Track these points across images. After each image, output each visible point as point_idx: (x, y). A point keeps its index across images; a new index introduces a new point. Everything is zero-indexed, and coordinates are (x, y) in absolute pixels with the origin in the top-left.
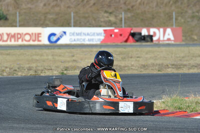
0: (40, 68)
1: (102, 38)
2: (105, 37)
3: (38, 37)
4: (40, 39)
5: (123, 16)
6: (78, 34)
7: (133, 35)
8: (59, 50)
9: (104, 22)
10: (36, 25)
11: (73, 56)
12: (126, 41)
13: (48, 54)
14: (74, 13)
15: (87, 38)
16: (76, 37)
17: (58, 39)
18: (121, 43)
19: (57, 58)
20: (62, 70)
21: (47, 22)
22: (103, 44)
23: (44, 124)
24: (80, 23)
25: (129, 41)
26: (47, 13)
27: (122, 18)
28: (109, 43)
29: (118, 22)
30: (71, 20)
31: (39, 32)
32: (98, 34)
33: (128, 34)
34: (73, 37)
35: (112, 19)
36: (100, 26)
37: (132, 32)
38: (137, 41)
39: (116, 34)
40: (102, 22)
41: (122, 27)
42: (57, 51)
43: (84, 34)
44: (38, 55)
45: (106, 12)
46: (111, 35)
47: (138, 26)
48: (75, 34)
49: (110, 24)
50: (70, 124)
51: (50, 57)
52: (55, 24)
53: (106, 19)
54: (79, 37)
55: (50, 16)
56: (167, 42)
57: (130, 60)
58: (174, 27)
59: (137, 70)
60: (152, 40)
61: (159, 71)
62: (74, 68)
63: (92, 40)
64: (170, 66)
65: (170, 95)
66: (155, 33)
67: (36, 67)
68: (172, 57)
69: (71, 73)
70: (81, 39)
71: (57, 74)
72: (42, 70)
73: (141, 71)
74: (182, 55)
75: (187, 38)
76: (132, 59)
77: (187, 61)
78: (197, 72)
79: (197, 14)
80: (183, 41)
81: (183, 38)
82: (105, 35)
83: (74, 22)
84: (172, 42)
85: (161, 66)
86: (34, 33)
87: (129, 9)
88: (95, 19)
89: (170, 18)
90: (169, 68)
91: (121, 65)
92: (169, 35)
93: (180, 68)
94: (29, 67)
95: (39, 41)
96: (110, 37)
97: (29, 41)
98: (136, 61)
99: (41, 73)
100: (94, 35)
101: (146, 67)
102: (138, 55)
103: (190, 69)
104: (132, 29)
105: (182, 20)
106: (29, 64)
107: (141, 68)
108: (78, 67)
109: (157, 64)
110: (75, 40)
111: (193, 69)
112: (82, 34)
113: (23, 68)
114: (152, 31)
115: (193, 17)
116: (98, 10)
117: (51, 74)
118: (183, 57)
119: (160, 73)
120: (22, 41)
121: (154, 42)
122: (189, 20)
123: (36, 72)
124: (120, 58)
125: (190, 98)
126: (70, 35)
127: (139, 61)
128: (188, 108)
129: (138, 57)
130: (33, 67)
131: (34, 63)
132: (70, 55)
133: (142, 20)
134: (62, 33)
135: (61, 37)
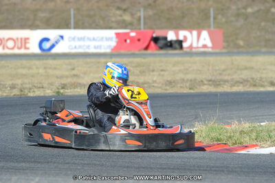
0: (27, 86)
1: (113, 44)
2: (118, 43)
3: (25, 43)
4: (28, 45)
5: (142, 14)
6: (80, 39)
7: (156, 40)
8: (54, 61)
9: (116, 22)
10: (22, 27)
11: (73, 69)
12: (147, 48)
13: (38, 67)
14: (74, 10)
15: (93, 44)
16: (78, 43)
17: (53, 46)
18: (140, 50)
19: (50, 71)
20: (58, 89)
21: (38, 23)
22: (114, 52)
24: (83, 23)
25: (150, 47)
26: (37, 10)
27: (140, 17)
28: (122, 52)
29: (135, 21)
30: (70, 19)
31: (26, 36)
32: (108, 39)
33: (149, 39)
34: (73, 44)
35: (127, 18)
36: (111, 28)
37: (154, 35)
38: (161, 48)
39: (132, 39)
40: (112, 22)
41: (140, 29)
42: (51, 62)
43: (89, 39)
44: (24, 68)
45: (119, 8)
46: (126, 41)
47: (162, 28)
48: (76, 39)
49: (123, 25)
50: (67, 161)
51: (41, 71)
52: (48, 25)
53: (119, 18)
54: (81, 43)
55: (41, 15)
56: (203, 50)
57: (152, 73)
58: (212, 29)
59: (160, 87)
60: (181, 47)
61: (190, 89)
62: (75, 85)
63: (99, 47)
64: (206, 82)
65: (205, 122)
66: (185, 38)
67: (22, 85)
68: (208, 70)
69: (69, 92)
70: (84, 46)
71: (50, 95)
72: (30, 89)
73: (166, 90)
74: (223, 67)
75: (230, 43)
76: (155, 73)
77: (229, 75)
78: (242, 90)
79: (243, 11)
80: (224, 48)
81: (225, 44)
82: (117, 40)
83: (74, 23)
84: (210, 50)
85: (193, 83)
86: (19, 37)
87: (150, 5)
88: (103, 19)
89: (207, 17)
90: (204, 84)
91: (139, 81)
92: (205, 39)
93: (219, 85)
94: (12, 84)
95: (26, 48)
96: (123, 41)
97: (13, 48)
98: (159, 75)
99: (30, 92)
100: (102, 40)
101: (173, 84)
102: (161, 68)
103: (234, 86)
104: (154, 33)
105: (224, 20)
106: (11, 80)
107: (166, 85)
108: (80, 84)
109: (188, 80)
110: (75, 47)
111: (238, 86)
112: (86, 39)
113: (4, 85)
114: (182, 34)
115: (238, 15)
116: (107, 6)
117: (42, 95)
118: (224, 70)
119: (192, 91)
120: (4, 48)
121: (185, 50)
122: (233, 19)
123: (21, 91)
124: (138, 72)
125: (233, 126)
126: (70, 41)
127: (163, 75)
128: (230, 140)
129: (162, 70)
130: (18, 85)
131: (19, 79)
132: (69, 67)
133: (168, 19)
134: (59, 37)
135: (57, 42)
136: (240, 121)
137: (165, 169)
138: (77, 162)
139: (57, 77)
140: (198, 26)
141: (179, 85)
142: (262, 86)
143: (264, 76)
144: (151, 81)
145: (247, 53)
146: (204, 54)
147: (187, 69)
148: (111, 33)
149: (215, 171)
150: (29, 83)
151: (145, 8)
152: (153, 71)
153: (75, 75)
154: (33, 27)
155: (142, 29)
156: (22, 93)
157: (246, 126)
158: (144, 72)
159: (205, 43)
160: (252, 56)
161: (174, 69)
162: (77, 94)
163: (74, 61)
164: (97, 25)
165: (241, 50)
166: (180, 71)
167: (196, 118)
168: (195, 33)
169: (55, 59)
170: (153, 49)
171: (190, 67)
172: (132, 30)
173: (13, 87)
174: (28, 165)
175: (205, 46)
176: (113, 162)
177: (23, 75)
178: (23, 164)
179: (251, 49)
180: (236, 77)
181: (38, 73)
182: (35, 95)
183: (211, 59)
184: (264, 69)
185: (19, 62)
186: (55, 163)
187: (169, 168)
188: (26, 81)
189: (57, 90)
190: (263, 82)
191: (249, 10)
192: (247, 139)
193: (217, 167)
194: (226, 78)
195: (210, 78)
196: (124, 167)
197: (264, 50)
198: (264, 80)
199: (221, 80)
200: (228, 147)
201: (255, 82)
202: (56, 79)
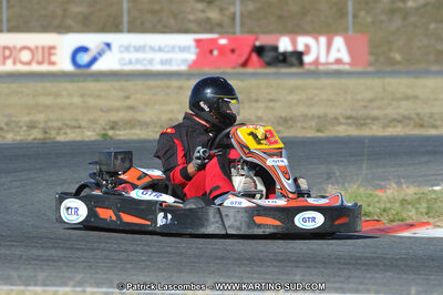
0: (56, 124)
1: (191, 56)
2: (199, 55)
3: (50, 54)
4: (53, 58)
5: (237, 9)
6: (138, 49)
7: (260, 51)
8: (96, 84)
9: (195, 21)
10: (45, 29)
11: (128, 97)
12: (244, 64)
13: (71, 94)
14: (128, 2)
15: (158, 56)
16: (134, 56)
17: (94, 60)
18: (234, 68)
19: (92, 101)
20: (105, 129)
21: (69, 22)
22: (194, 71)
24: (143, 24)
25: (250, 63)
26: (68, 2)
27: (234, 14)
28: (207, 70)
29: (226, 21)
30: (122, 16)
31: (52, 44)
32: (183, 49)
33: (248, 49)
34: (127, 56)
35: (213, 14)
36: (187, 31)
37: (258, 44)
38: (269, 64)
39: (222, 49)
40: (190, 21)
41: (234, 33)
42: (91, 86)
43: (152, 49)
44: (48, 95)
46: (211, 52)
47: (270, 32)
48: (132, 49)
49: (207, 26)
51: (76, 100)
52: (87, 25)
53: (201, 15)
54: (140, 55)
55: (75, 9)
56: (335, 67)
57: (254, 104)
58: (350, 33)
60: (301, 63)
61: (318, 131)
62: (131, 124)
63: (168, 62)
64: (342, 120)
65: (343, 184)
66: (307, 47)
67: (46, 122)
68: (346, 100)
69: (123, 134)
70: (145, 59)
71: (93, 138)
72: (60, 129)
74: (369, 95)
75: (379, 58)
76: (259, 105)
77: (379, 108)
78: (402, 134)
79: (400, 5)
80: (370, 64)
81: (371, 58)
82: (197, 51)
83: (129, 22)
84: (347, 67)
85: (323, 121)
86: (40, 45)
88: (175, 16)
89: (342, 14)
90: (341, 124)
92: (339, 50)
93: (364, 124)
94: (31, 121)
95: (51, 63)
96: (208, 55)
97: (29, 63)
98: (267, 107)
99: (58, 134)
100: (174, 51)
101: (290, 123)
102: (271, 97)
103: (389, 126)
104: (256, 39)
105: (369, 19)
106: (29, 114)
107: (279, 124)
108: (139, 121)
109: (313, 116)
110: (130, 62)
111: (395, 127)
112: (147, 49)
113: (17, 123)
114: (302, 42)
115: (392, 12)
117: (79, 139)
118: (371, 101)
119: (320, 134)
120: (14, 63)
121: (307, 67)
122: (384, 17)
123: (46, 132)
125: (389, 192)
126: (121, 52)
127: (272, 108)
128: (385, 214)
129: (271, 100)
130: (38, 122)
131: (40, 112)
132: (121, 94)
133: (280, 17)
134: (103, 46)
135: (100, 54)
136: (399, 184)
137: (282, 261)
138: (139, 248)
139: (102, 110)
140: (327, 29)
141: (299, 125)
142: (434, 127)
143: (436, 110)
144: (253, 118)
145: (408, 73)
146: (338, 74)
147: (312, 99)
148: (188, 40)
149: (364, 264)
150: (57, 120)
152: (257, 101)
153: (131, 108)
154: (63, 29)
155: (238, 34)
156: (47, 136)
157: (410, 191)
159: (339, 56)
160: (417, 77)
161: (289, 98)
162: (135, 138)
163: (128, 84)
164: (165, 27)
165: (397, 68)
166: (299, 101)
167: (329, 177)
168: (323, 40)
169: (97, 81)
170: (256, 66)
171: (316, 95)
172: (222, 35)
173: (32, 126)
175: (339, 61)
176: (197, 248)
177: (47, 107)
178: (53, 252)
179: (413, 67)
180: (391, 112)
181: (71, 104)
182: (67, 139)
183: (350, 82)
184: (436, 99)
185: (40, 86)
186: (103, 250)
189: (103, 132)
190: (435, 120)
191: (411, 4)
192: (413, 213)
193: (366, 258)
194: (375, 113)
195: (349, 113)
196: (216, 258)
197: (434, 68)
198: (437, 117)
199: (367, 117)
200: (381, 226)
201: (421, 119)
202: (100, 114)
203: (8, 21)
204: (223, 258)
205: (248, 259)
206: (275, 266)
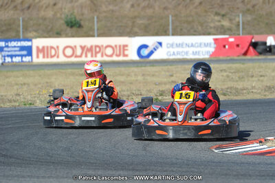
0: (126, 93)
1: (212, 50)
2: (216, 48)
3: (124, 50)
4: (126, 53)
5: (240, 19)
6: (178, 45)
7: (255, 45)
8: (152, 68)
9: (214, 27)
10: (121, 34)
11: (172, 76)
12: (245, 54)
13: (136, 74)
14: (172, 16)
15: (191, 50)
16: (176, 50)
17: (151, 53)
18: (239, 56)
19: (149, 78)
20: (156, 96)
21: (136, 29)
22: (213, 58)
23: (130, 170)
24: (181, 29)
25: (249, 52)
26: (135, 17)
27: (239, 22)
28: (221, 58)
29: (234, 27)
30: (169, 25)
31: (125, 44)
32: (206, 45)
33: (248, 44)
34: (172, 50)
35: (226, 23)
36: (209, 34)
37: (253, 41)
38: (260, 53)
39: (231, 44)
40: (211, 28)
41: (239, 34)
42: (150, 69)
43: (187, 45)
44: (123, 75)
45: (217, 14)
46: (224, 46)
47: (261, 33)
48: (175, 46)
49: (222, 30)
50: (165, 169)
51: (140, 78)
52: (147, 32)
53: (217, 24)
54: (180, 49)
55: (139, 22)
57: (250, 79)
59: (260, 93)
63: (197, 53)
69: (168, 99)
70: (182, 52)
73: (265, 95)
76: (254, 79)
82: (215, 46)
83: (172, 29)
86: (118, 45)
87: (248, 10)
88: (202, 25)
91: (237, 86)
95: (125, 55)
96: (223, 48)
97: (111, 56)
98: (259, 80)
100: (200, 46)
101: (273, 89)
102: (261, 74)
104: (253, 38)
107: (265, 90)
110: (174, 54)
112: (184, 45)
116: (206, 11)
120: (102, 56)
124: (237, 78)
126: (168, 47)
127: (262, 81)
129: (261, 76)
132: (167, 74)
133: (267, 24)
134: (157, 44)
135: (155, 49)
137: (263, 176)
138: (174, 170)
139: (156, 84)
144: (250, 87)
148: (209, 39)
150: (128, 90)
151: (244, 13)
152: (252, 76)
153: (174, 82)
154: (132, 34)
155: (241, 35)
158: (243, 77)
161: (273, 74)
163: (172, 68)
164: (195, 31)
169: (153, 66)
170: (252, 55)
172: (231, 36)
174: (126, 173)
176: (211, 169)
177: (122, 83)
181: (137, 80)
185: (117, 70)
187: (268, 176)
188: (124, 88)
196: (223, 175)
202: (154, 86)
203: (98, 29)
204: (226, 175)
205: (242, 175)
206: (259, 179)
